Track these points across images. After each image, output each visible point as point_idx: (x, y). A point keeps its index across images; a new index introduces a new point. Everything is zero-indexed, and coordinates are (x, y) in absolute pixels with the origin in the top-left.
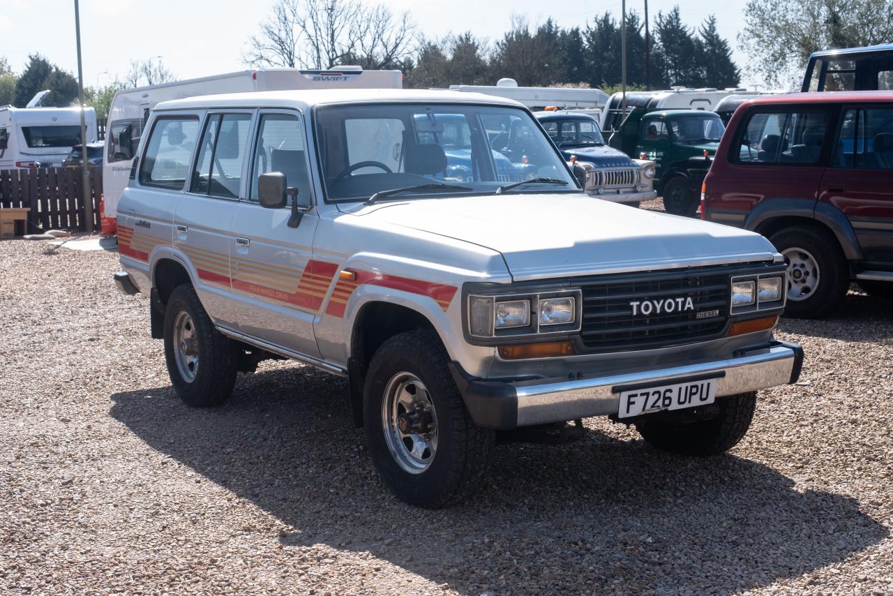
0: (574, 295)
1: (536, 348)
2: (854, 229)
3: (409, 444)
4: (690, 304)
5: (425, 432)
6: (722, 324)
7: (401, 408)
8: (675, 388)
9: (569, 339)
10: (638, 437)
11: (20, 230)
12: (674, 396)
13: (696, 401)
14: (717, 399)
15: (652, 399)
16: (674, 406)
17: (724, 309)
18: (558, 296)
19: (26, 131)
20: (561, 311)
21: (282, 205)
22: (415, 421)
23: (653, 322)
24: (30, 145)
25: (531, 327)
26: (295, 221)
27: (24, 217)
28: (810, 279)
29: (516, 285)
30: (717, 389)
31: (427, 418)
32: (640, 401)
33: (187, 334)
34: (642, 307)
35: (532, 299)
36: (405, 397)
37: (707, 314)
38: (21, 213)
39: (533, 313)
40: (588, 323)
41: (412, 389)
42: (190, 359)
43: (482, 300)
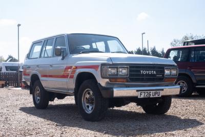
0: (127, 68)
1: (118, 80)
2: (195, 76)
3: (88, 107)
4: (155, 73)
5: (92, 103)
6: (163, 78)
7: (86, 98)
8: (152, 92)
9: (126, 78)
10: (144, 112)
11: (3, 86)
12: (151, 94)
13: (157, 96)
14: (162, 96)
15: (146, 94)
16: (151, 96)
17: (163, 75)
18: (123, 68)
19: (6, 67)
20: (124, 71)
21: (60, 55)
22: (90, 101)
23: (146, 76)
24: (7, 70)
25: (117, 75)
26: (63, 58)
27: (4, 83)
28: (185, 88)
29: (113, 64)
30: (162, 93)
31: (93, 100)
32: (143, 94)
33: (38, 92)
34: (143, 72)
35: (117, 68)
36: (88, 96)
37: (159, 76)
38: (3, 82)
39: (117, 71)
40: (131, 75)
41: (89, 93)
42: (38, 98)
43: (105, 67)
